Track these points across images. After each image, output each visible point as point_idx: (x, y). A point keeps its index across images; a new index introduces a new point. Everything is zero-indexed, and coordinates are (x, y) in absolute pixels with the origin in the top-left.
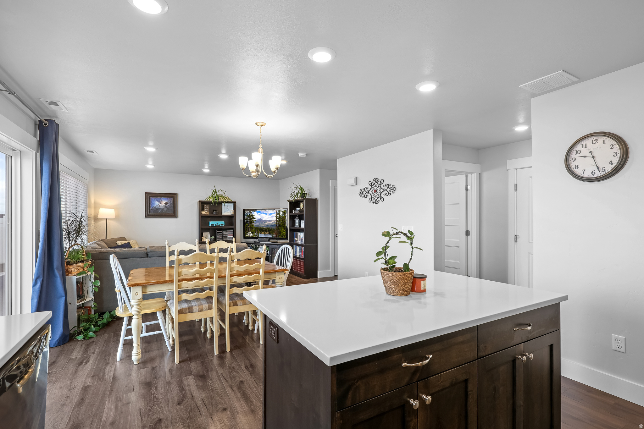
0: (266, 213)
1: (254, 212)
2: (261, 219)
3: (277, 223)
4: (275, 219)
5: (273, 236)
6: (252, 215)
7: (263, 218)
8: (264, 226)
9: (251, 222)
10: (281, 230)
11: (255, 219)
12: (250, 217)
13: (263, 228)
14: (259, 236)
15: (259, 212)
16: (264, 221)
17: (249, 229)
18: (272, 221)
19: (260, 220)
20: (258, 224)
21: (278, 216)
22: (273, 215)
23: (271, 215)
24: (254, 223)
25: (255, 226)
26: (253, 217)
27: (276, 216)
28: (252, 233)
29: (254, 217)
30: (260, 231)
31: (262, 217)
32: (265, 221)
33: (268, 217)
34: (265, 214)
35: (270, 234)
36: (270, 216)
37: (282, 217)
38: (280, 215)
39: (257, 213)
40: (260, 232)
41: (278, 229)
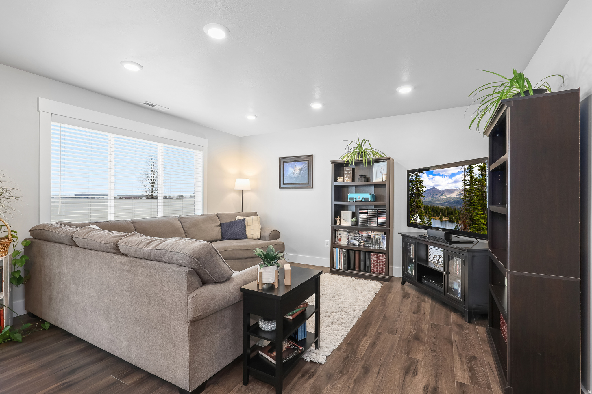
0: (444, 173)
1: (424, 175)
2: (434, 188)
3: (465, 196)
4: (460, 186)
5: (457, 227)
6: (420, 181)
7: (437, 186)
8: (439, 202)
9: (418, 195)
10: (475, 215)
11: (425, 189)
12: (417, 184)
13: (439, 208)
14: (431, 224)
15: (432, 173)
16: (440, 191)
17: (415, 209)
18: (456, 193)
19: (433, 191)
20: (429, 199)
21: (468, 178)
22: (457, 177)
23: (454, 178)
24: (423, 197)
25: (424, 204)
26: (421, 185)
27: (463, 179)
28: (421, 217)
29: (423, 184)
30: (432, 214)
31: (437, 184)
32: (442, 193)
33: (447, 182)
34: (442, 176)
35: (451, 221)
36: (451, 181)
37: (479, 180)
38: (472, 177)
39: (428, 176)
40: (434, 216)
41: (469, 211)
